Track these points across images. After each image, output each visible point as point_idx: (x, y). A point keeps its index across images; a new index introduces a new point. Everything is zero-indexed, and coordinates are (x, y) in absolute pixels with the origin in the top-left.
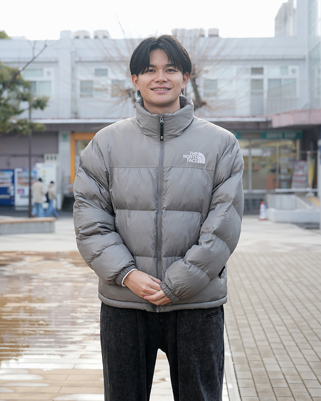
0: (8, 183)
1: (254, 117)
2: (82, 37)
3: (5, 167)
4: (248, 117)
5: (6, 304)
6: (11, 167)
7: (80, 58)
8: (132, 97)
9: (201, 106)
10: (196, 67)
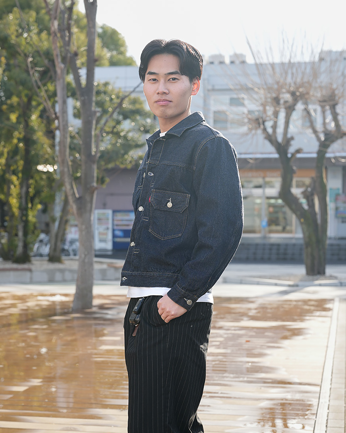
2: (216, 62)
7: (213, 86)
8: (262, 127)
9: (342, 137)
10: (336, 92)
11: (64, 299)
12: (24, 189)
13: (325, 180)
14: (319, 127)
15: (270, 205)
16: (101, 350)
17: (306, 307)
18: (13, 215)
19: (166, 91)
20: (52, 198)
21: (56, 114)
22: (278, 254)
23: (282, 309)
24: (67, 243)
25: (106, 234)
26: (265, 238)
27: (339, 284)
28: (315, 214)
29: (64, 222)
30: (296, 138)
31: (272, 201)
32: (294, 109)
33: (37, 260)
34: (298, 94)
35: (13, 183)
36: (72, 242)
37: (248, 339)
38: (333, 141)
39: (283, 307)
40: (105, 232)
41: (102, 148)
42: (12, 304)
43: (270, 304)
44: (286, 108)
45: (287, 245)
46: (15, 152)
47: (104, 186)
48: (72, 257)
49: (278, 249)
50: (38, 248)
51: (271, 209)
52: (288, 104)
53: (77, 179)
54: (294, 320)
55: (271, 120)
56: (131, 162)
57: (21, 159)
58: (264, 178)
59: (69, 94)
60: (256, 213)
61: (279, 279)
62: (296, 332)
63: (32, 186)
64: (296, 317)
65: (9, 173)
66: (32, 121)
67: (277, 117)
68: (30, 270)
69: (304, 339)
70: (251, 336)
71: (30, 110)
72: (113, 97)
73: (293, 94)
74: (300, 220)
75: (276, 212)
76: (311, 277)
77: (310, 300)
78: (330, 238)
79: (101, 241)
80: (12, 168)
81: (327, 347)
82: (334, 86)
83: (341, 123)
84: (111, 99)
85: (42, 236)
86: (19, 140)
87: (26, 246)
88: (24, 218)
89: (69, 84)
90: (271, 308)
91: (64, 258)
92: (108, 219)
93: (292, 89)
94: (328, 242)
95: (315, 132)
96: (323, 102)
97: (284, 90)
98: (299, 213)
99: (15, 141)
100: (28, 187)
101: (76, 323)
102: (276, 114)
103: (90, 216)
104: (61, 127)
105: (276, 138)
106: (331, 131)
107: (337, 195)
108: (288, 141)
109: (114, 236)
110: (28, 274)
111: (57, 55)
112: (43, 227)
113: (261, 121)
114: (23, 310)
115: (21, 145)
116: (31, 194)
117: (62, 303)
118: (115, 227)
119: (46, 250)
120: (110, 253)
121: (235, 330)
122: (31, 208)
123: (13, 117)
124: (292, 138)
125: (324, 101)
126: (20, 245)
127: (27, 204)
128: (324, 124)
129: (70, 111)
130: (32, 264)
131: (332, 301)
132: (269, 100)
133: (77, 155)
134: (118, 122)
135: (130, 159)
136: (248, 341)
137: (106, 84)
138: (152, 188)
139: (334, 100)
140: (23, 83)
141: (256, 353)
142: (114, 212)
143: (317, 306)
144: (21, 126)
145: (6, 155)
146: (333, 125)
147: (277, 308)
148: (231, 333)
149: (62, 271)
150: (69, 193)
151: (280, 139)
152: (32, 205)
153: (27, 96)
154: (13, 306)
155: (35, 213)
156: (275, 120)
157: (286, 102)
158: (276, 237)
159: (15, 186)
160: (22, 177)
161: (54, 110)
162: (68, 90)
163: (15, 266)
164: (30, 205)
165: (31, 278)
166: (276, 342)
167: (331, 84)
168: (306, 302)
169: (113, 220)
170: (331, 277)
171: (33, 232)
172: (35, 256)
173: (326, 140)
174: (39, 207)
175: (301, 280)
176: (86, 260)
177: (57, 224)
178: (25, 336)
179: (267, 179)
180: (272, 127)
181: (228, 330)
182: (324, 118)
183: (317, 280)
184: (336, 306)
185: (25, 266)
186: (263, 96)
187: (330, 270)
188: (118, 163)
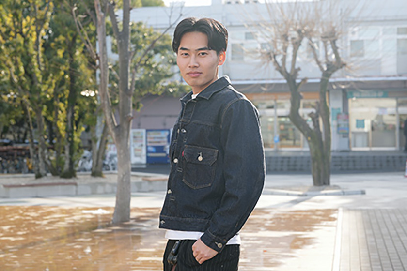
0: (164, 142)
1: (400, 76)
2: (233, 2)
3: (162, 127)
4: (394, 76)
5: (137, 257)
6: (167, 127)
7: (231, 23)
8: (273, 59)
9: (341, 67)
10: (336, 29)
11: (105, 212)
12: (70, 115)
13: (328, 104)
14: (321, 58)
15: (281, 123)
16: (138, 261)
17: (314, 217)
18: (61, 136)
19: (197, 65)
20: (94, 121)
21: (97, 55)
22: (289, 166)
23: (293, 219)
24: (107, 159)
25: (141, 150)
26: (277, 151)
27: (342, 193)
28: (320, 133)
29: (104, 142)
30: (302, 68)
31: (283, 119)
32: (300, 45)
33: (81, 175)
34: (303, 31)
35: (60, 109)
36: (112, 157)
37: (265, 249)
38: (334, 71)
39: (294, 218)
40: (140, 148)
41: (136, 79)
42: (60, 218)
43: (284, 215)
44: (293, 44)
45: (296, 158)
46: (62, 82)
47: (139, 111)
48: (111, 171)
49: (289, 162)
50: (82, 164)
51: (282, 127)
52: (295, 41)
53: (115, 105)
54: (304, 230)
55: (280, 53)
56: (161, 90)
57: (67, 88)
58: (275, 100)
59: (108, 33)
60: (269, 130)
61: (291, 190)
62: (306, 242)
63: (77, 112)
64: (306, 227)
65: (57, 100)
66: (76, 56)
67: (285, 51)
68: (76, 184)
69: (314, 248)
70: (268, 246)
71: (75, 47)
72: (146, 35)
73: (299, 32)
74: (307, 138)
75: (286, 130)
76: (317, 188)
77: (317, 210)
78: (333, 151)
79: (136, 156)
80: (59, 96)
81: (334, 255)
82: (334, 25)
83: (340, 55)
84: (144, 37)
85: (86, 153)
86: (65, 73)
87: (71, 163)
88: (70, 139)
89: (107, 24)
90: (284, 219)
91: (104, 172)
92: (142, 137)
93: (298, 27)
94: (332, 154)
95: (319, 63)
96: (324, 38)
97: (291, 29)
98: (306, 132)
99: (62, 73)
100: (74, 112)
101: (116, 235)
102: (285, 49)
103: (127, 141)
104: (102, 66)
105: (285, 69)
106: (332, 63)
107: (339, 114)
108: (296, 71)
109: (148, 152)
110: (74, 187)
111: (98, 6)
112: (86, 144)
113: (272, 55)
114: (69, 223)
115: (67, 77)
116: (76, 119)
117: (104, 216)
118: (149, 144)
119: (89, 165)
120: (144, 166)
121: (253, 240)
122: (76, 131)
123: (60, 53)
124: (299, 69)
125: (326, 37)
126: (67, 162)
127: (72, 127)
128: (326, 56)
129: (109, 47)
130: (78, 179)
131: (336, 212)
132: (279, 37)
133: (115, 85)
134: (150, 56)
135: (160, 87)
136: (265, 251)
137: (139, 24)
138: (185, 143)
139: (334, 36)
140: (69, 24)
141: (272, 262)
142: (147, 131)
143: (324, 216)
144: (67, 61)
145: (54, 85)
146: (334, 56)
147: (289, 219)
148: (250, 244)
149: (103, 184)
150: (109, 122)
151: (289, 70)
152: (77, 128)
153: (71, 35)
154: (61, 219)
155: (80, 134)
156: (285, 54)
157: (293, 39)
158: (287, 150)
159: (62, 112)
160: (68, 104)
161: (95, 52)
162: (107, 30)
163: (63, 180)
164: (75, 128)
165: (77, 191)
166: (290, 252)
167: (331, 22)
168: (313, 212)
169: (147, 138)
170: (336, 187)
171: (78, 151)
172: (79, 171)
173: (328, 69)
174: (83, 129)
175: (309, 190)
176: (124, 180)
177: (98, 143)
178: (72, 249)
179: (278, 101)
180: (282, 60)
181: (247, 240)
182: (326, 51)
183: (323, 190)
184: (340, 215)
185: (71, 181)
186: (273, 34)
187: (334, 180)
188: (150, 91)
